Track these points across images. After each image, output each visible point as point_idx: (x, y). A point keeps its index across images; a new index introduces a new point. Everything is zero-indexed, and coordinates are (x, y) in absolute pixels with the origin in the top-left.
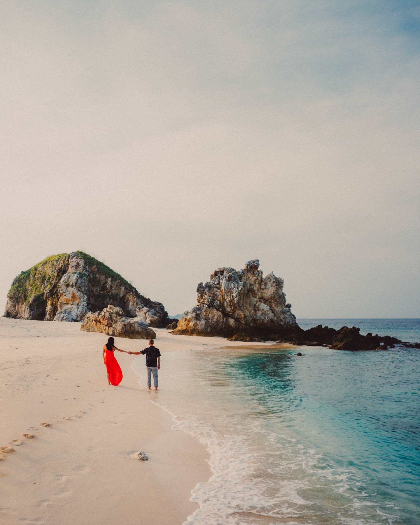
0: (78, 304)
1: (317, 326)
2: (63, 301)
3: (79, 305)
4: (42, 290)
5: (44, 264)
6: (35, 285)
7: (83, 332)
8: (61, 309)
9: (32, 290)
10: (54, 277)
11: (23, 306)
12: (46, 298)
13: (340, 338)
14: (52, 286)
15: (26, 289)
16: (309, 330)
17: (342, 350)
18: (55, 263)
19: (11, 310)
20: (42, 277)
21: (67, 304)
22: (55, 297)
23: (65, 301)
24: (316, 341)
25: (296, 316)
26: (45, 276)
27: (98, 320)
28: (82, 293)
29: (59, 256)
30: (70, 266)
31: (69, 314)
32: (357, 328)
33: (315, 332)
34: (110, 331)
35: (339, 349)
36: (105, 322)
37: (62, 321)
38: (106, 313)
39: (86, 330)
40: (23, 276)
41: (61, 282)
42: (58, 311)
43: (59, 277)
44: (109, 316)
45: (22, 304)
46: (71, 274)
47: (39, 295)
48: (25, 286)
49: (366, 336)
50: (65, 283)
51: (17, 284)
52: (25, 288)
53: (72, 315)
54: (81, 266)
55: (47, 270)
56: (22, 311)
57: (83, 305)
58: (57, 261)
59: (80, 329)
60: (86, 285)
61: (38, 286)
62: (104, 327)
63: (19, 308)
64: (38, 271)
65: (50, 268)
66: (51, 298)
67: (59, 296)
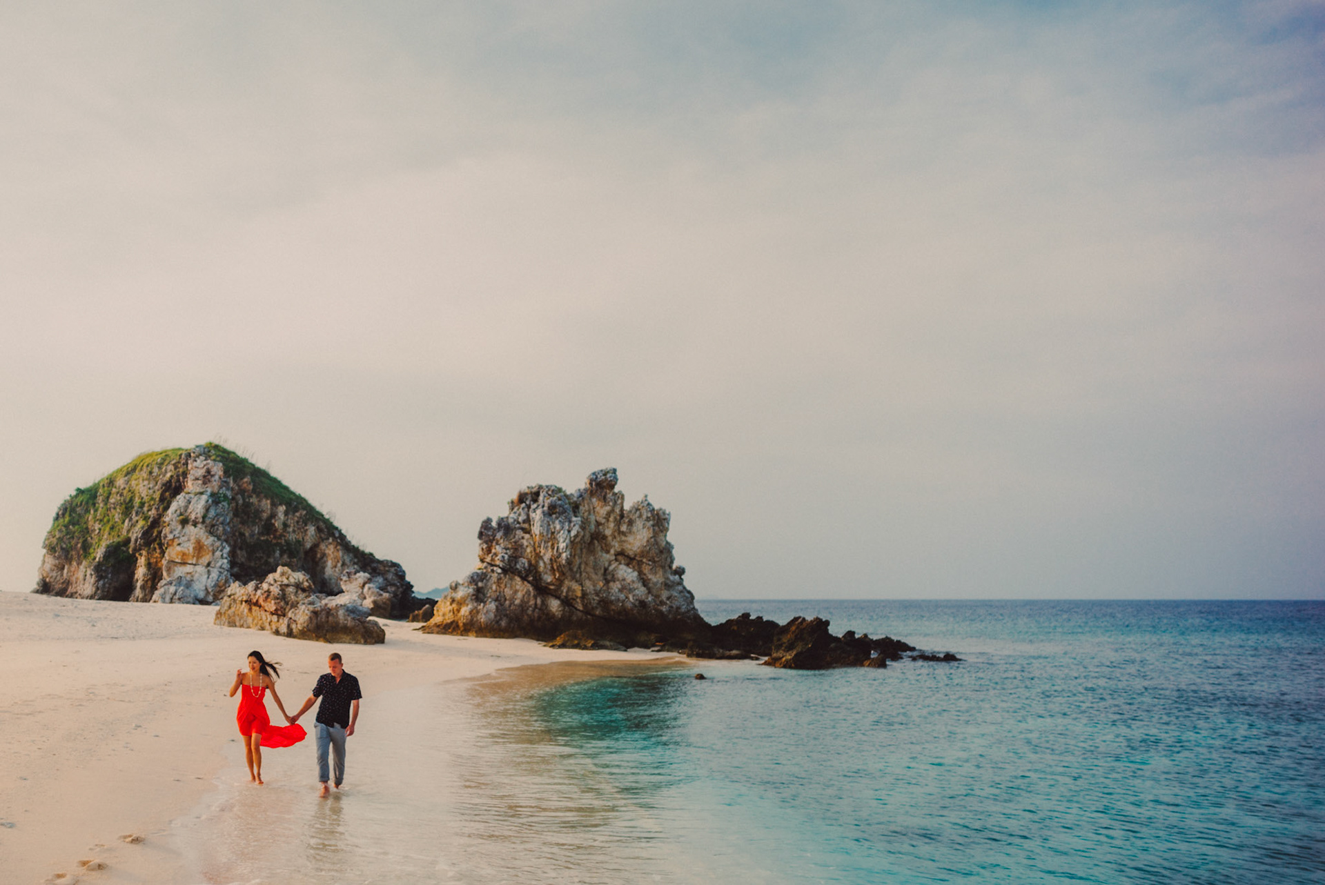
0: (209, 565)
1: (739, 617)
2: (175, 557)
3: (211, 565)
4: (124, 532)
5: (131, 471)
6: (108, 521)
7: (219, 627)
8: (169, 575)
9: (102, 532)
10: (152, 502)
11: (81, 567)
12: (135, 550)
13: (789, 641)
14: (147, 522)
15: (87, 528)
16: (721, 624)
17: (791, 667)
18: (156, 470)
19: (51, 577)
20: (124, 501)
21: (184, 563)
22: (155, 549)
23: (180, 557)
24: (737, 649)
25: (694, 595)
26: (131, 500)
27: (255, 601)
28: (219, 539)
29: (164, 454)
30: (190, 477)
31: (187, 588)
32: (824, 620)
33: (735, 628)
34: (283, 625)
35: (785, 667)
36: (270, 605)
37: (171, 601)
38: (272, 585)
39: (226, 623)
40: (80, 499)
41: (170, 515)
42: (162, 579)
43: (165, 502)
44: (281, 592)
45: (79, 564)
46: (192, 496)
47: (119, 543)
48: (85, 523)
49: (843, 637)
50: (178, 516)
51: (67, 519)
52: (85, 526)
53: (195, 590)
54: (217, 477)
55: (137, 485)
56: (77, 579)
57: (221, 567)
58: (160, 465)
59: (213, 621)
60: (228, 520)
61: (116, 522)
62: (268, 616)
63: (71, 571)
64: (116, 487)
65: (143, 480)
66: (146, 549)
67: (166, 545)
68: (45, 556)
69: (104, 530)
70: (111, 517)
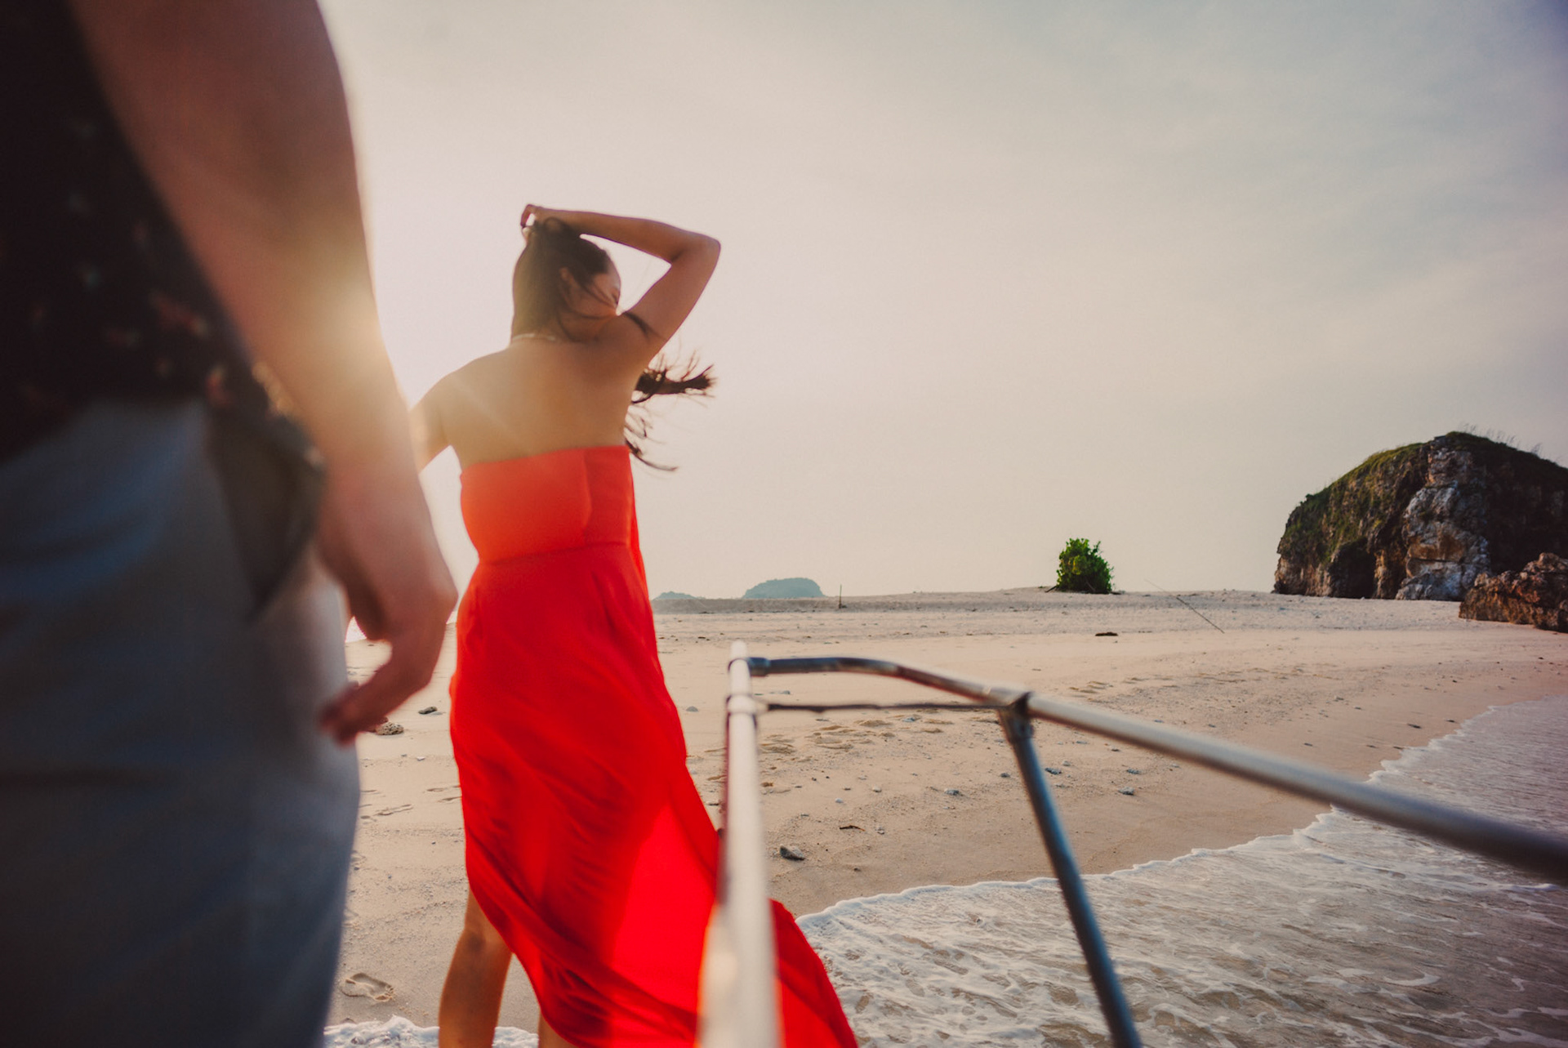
0: (1462, 561)
2: (1419, 554)
3: (1466, 561)
4: (1360, 533)
5: (1363, 472)
6: (1343, 523)
7: (1465, 620)
8: (1413, 573)
9: (1336, 535)
10: (1388, 501)
11: (1318, 570)
12: (1373, 549)
14: (1384, 521)
15: (1321, 532)
18: (1391, 469)
19: (1289, 580)
20: (1359, 502)
21: (1431, 561)
22: (1395, 547)
23: (1425, 554)
26: (1367, 500)
27: (1510, 591)
28: (1473, 533)
29: (1400, 452)
30: (1431, 471)
31: (1437, 586)
34: (1552, 619)
36: (1531, 596)
37: (1419, 598)
38: (1533, 574)
39: (1475, 617)
40: (1311, 505)
41: (1409, 511)
42: (1406, 577)
43: (1403, 499)
44: (1546, 582)
45: (1315, 566)
46: (1435, 490)
47: (1354, 543)
48: (1319, 527)
50: (1419, 512)
51: (1299, 525)
52: (1318, 530)
53: (1447, 588)
54: (1465, 467)
55: (1372, 486)
56: (1314, 581)
57: (1478, 562)
58: (1396, 464)
59: (1458, 614)
60: (1483, 512)
61: (1351, 524)
62: (1531, 608)
63: (1308, 574)
64: (1348, 490)
65: (1378, 480)
66: (1385, 548)
67: (1407, 543)
68: (1280, 561)
69: (1339, 533)
70: (1345, 519)
